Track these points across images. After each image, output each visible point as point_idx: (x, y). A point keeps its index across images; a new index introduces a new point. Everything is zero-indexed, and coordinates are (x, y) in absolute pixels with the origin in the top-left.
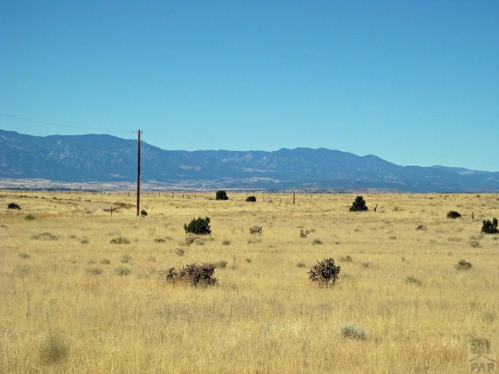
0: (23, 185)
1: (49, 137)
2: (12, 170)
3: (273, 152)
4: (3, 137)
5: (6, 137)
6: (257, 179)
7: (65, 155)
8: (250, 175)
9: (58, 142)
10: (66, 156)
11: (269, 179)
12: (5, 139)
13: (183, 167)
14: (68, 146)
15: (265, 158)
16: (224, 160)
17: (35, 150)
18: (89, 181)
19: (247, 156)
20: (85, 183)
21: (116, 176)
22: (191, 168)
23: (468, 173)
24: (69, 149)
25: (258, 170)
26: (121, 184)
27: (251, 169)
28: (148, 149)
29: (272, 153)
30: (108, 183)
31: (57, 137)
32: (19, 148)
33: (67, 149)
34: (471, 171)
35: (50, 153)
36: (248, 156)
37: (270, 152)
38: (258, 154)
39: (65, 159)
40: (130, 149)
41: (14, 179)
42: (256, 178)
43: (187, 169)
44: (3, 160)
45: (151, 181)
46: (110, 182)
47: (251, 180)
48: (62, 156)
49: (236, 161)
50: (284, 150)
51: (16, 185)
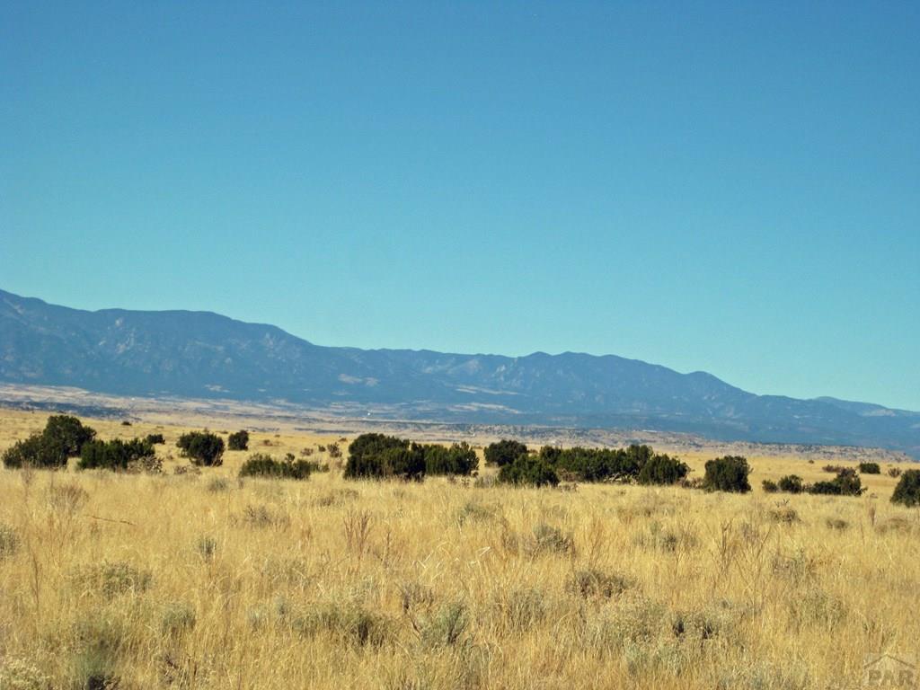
0: (28, 397)
1: (103, 312)
2: (22, 368)
3: (520, 358)
4: (17, 307)
5: (21, 308)
6: (479, 407)
7: (127, 345)
8: (469, 398)
9: (118, 322)
10: (129, 348)
11: (501, 407)
12: (20, 311)
13: (345, 378)
14: (134, 330)
15: (503, 368)
16: (429, 370)
17: (73, 334)
18: (161, 394)
19: (471, 362)
20: (153, 400)
21: (218, 388)
22: (360, 380)
23: (881, 413)
24: (135, 334)
25: (486, 391)
26: (218, 404)
27: (472, 388)
28: (283, 342)
29: (516, 360)
30: (195, 401)
31: (118, 313)
32: (42, 329)
33: (132, 335)
34: (887, 410)
35: (99, 341)
36: (473, 364)
37: (513, 359)
38: (490, 361)
39: (126, 353)
40: (249, 341)
41: (23, 385)
42: (476, 404)
43: (353, 382)
44: (9, 351)
45: (277, 401)
46: (200, 400)
47: (466, 407)
48: (122, 348)
49: (450, 372)
50: (540, 356)
51: (16, 396)
